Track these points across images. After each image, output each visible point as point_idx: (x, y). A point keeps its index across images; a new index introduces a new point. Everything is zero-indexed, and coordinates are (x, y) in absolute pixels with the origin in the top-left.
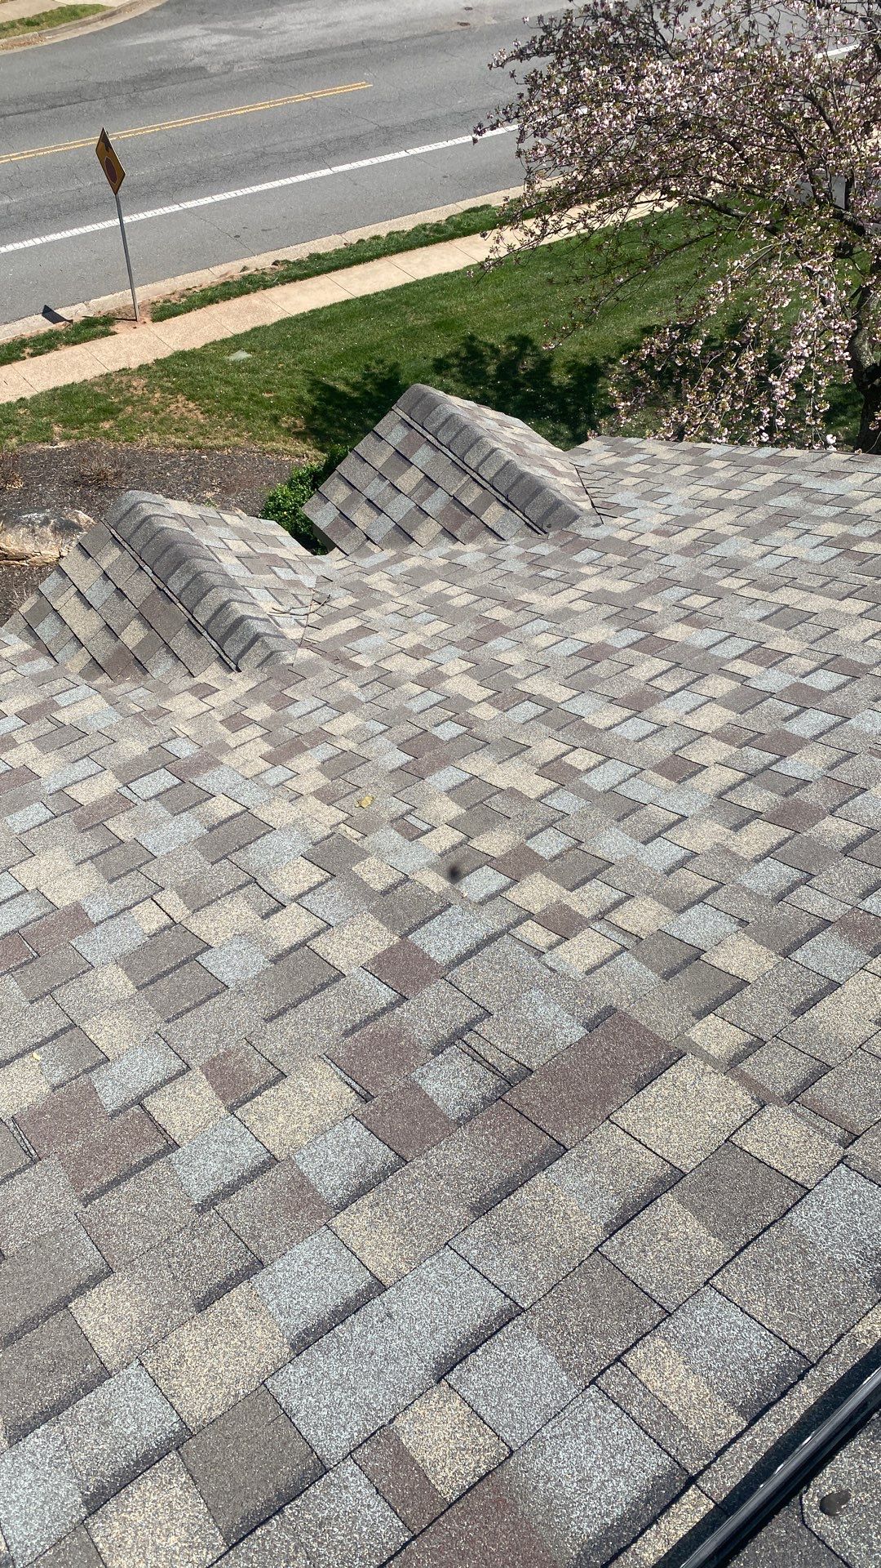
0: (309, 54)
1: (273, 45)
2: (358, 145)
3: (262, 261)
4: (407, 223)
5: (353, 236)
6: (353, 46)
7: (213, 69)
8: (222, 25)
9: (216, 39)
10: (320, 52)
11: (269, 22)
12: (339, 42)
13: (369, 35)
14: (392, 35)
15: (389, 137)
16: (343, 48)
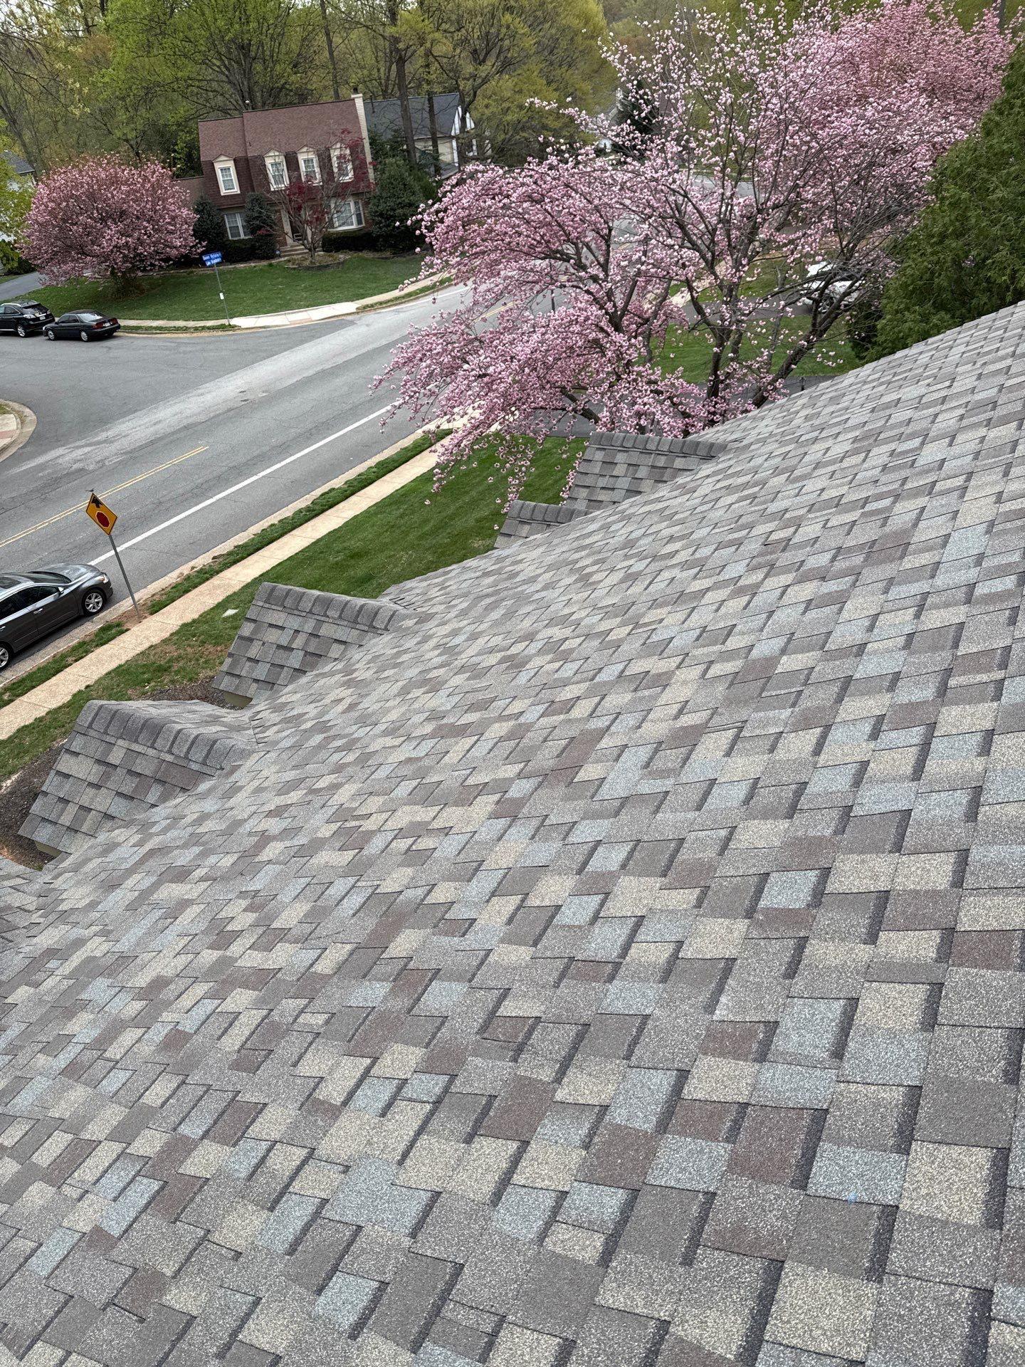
0: (152, 443)
1: (124, 444)
2: (221, 481)
3: (203, 560)
4: (287, 512)
5: (256, 529)
6: (179, 431)
7: (91, 467)
8: (78, 443)
9: (80, 452)
10: (161, 439)
11: (110, 433)
12: (169, 430)
13: (185, 422)
14: (202, 418)
15: (240, 471)
16: (173, 433)
